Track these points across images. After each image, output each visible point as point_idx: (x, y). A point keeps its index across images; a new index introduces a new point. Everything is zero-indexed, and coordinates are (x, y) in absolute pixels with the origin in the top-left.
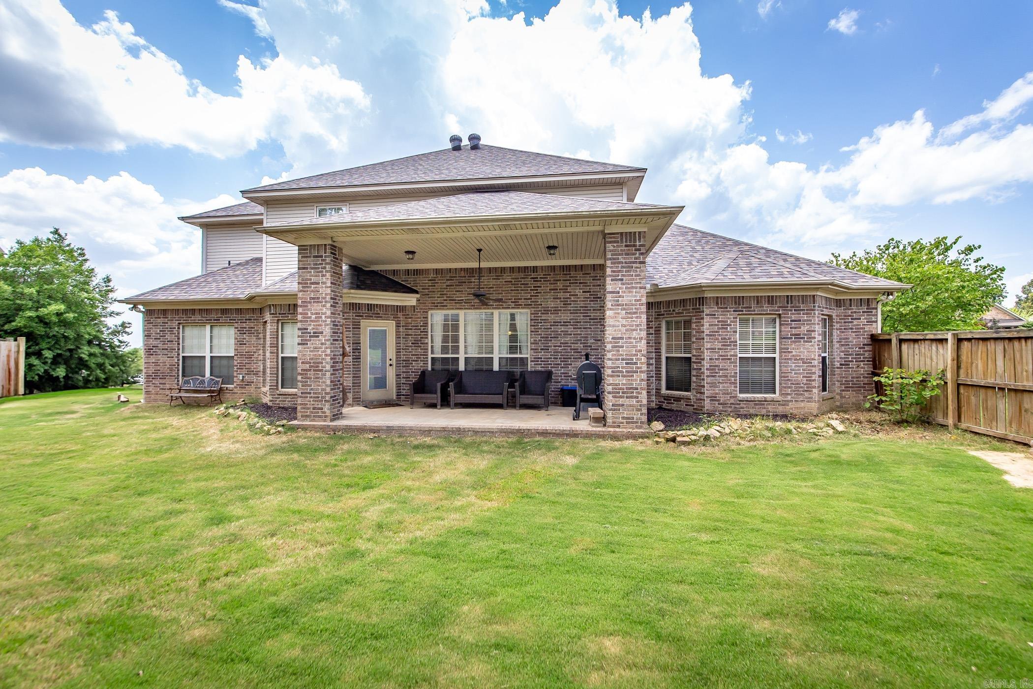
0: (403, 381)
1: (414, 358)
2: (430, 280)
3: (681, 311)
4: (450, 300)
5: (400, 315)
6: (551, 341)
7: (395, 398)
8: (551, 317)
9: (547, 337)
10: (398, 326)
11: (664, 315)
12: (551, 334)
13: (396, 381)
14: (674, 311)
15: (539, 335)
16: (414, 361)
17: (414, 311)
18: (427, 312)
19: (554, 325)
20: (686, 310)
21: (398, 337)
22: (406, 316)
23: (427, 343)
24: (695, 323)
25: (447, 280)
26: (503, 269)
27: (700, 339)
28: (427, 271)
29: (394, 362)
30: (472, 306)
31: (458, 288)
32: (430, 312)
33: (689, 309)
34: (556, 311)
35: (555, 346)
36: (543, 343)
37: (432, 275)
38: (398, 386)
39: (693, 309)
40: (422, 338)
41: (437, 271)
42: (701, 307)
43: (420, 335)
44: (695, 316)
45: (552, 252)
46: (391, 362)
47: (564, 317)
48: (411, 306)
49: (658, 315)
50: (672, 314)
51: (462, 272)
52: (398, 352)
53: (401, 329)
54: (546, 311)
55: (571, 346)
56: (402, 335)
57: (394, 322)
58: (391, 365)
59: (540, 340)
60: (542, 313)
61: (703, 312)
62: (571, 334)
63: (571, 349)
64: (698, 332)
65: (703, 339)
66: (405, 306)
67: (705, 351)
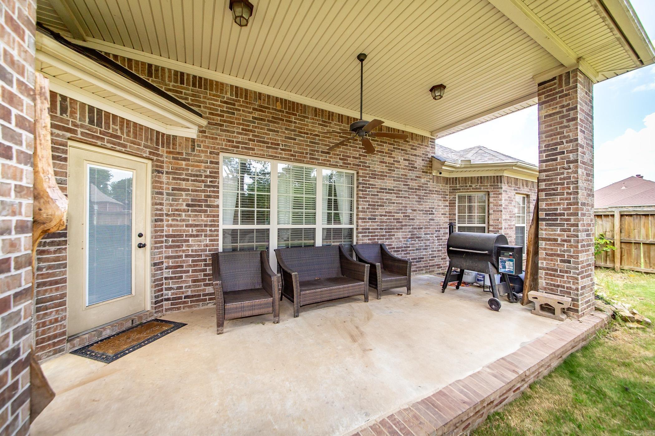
0: (167, 273)
1: (192, 231)
2: (225, 102)
3: (478, 187)
4: (258, 141)
5: (162, 151)
6: (378, 209)
7: (148, 307)
8: (378, 183)
9: (374, 205)
10: (157, 170)
11: (460, 189)
12: (377, 202)
13: (153, 275)
14: (470, 186)
15: (367, 201)
16: (191, 236)
17: (193, 149)
18: (218, 154)
19: (380, 192)
20: (484, 186)
21: (157, 191)
22: (177, 156)
23: (218, 206)
24: (493, 197)
25: (254, 109)
26: (331, 115)
27: (498, 211)
28: (220, 86)
29: (148, 240)
30: (292, 155)
31: (272, 126)
32: (222, 155)
33: (487, 186)
34: (382, 176)
35: (381, 216)
36: (370, 212)
37: (229, 95)
38: (158, 284)
39: (491, 186)
40: (209, 196)
41: (237, 91)
42: (499, 184)
43: (204, 191)
44: (493, 191)
45: (437, 94)
46: (141, 240)
47: (389, 183)
48: (187, 139)
49: (453, 189)
50: (468, 189)
51: (279, 103)
52: (157, 220)
53: (164, 178)
54: (374, 176)
55: (394, 216)
56: (166, 188)
57: (150, 162)
58: (141, 246)
59: (368, 208)
60: (370, 177)
61: (501, 188)
62: (394, 203)
63: (394, 219)
64: (496, 206)
65: (501, 211)
66: (175, 137)
67: (503, 222)
